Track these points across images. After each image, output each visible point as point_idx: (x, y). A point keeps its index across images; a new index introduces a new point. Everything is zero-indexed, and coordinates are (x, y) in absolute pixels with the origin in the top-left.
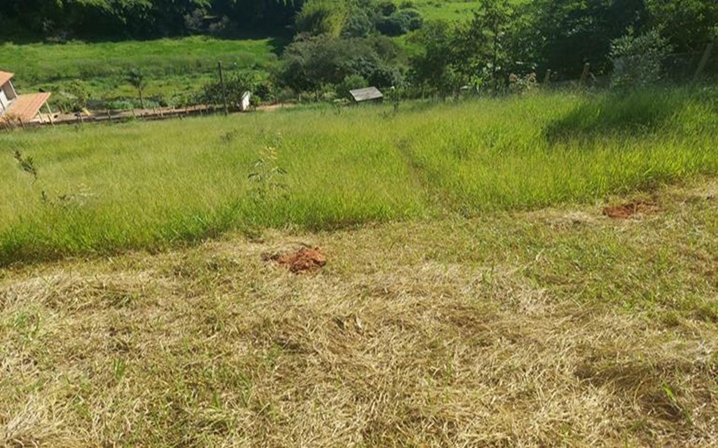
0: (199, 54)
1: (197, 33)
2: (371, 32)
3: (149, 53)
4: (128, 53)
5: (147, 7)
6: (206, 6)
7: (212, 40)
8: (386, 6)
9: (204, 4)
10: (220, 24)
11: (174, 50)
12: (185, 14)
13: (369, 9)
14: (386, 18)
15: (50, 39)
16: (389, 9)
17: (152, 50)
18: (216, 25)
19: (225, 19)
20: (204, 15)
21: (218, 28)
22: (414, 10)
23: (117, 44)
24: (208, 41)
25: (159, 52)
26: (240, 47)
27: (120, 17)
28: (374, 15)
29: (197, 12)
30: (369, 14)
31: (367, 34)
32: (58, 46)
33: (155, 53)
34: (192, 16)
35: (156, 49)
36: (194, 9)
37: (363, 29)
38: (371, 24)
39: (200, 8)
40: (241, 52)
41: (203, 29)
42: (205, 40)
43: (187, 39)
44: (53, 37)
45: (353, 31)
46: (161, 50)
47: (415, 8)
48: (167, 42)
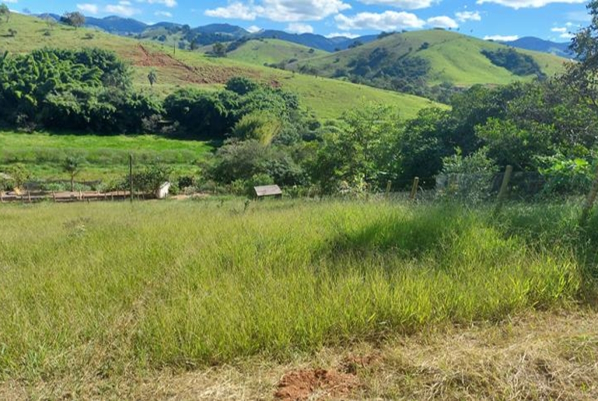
0: (148, 149)
1: (150, 133)
2: (298, 141)
3: (104, 145)
4: (86, 145)
5: (112, 111)
6: (162, 113)
7: (162, 139)
8: (312, 123)
9: (161, 111)
10: (171, 127)
11: (127, 145)
12: (143, 117)
13: (298, 124)
14: (311, 132)
15: (20, 129)
16: (314, 125)
17: (107, 144)
18: (167, 128)
19: (177, 123)
20: (159, 120)
21: (168, 130)
22: (335, 127)
23: (78, 137)
24: (158, 140)
25: (113, 146)
26: (184, 146)
27: (85, 117)
28: (302, 129)
29: (154, 116)
30: (298, 128)
31: (295, 143)
32: (25, 135)
33: (109, 146)
34: (148, 119)
35: (111, 144)
36: (151, 114)
37: (292, 139)
38: (298, 135)
39: (156, 113)
40: (184, 150)
41: (157, 130)
42: (156, 139)
43: (141, 137)
44: (23, 128)
45: (282, 141)
46: (116, 144)
47: (337, 126)
48: (122, 138)
